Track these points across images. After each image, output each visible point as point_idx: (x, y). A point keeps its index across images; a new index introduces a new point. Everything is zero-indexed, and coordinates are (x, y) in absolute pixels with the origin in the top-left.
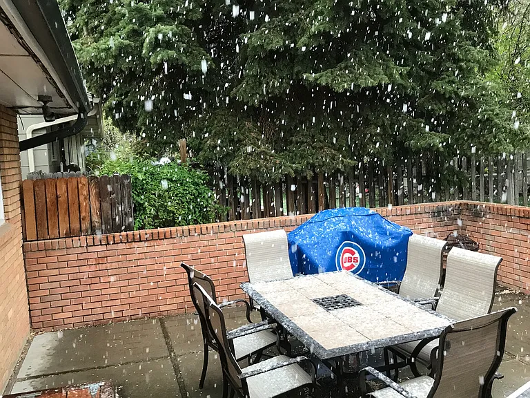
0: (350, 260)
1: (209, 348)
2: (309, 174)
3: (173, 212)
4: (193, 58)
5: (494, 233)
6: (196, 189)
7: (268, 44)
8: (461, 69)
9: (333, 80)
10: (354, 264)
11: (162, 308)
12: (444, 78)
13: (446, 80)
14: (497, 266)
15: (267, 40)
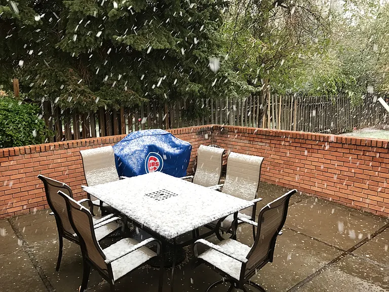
0: (153, 164)
1: (64, 239)
2: (117, 107)
3: (11, 136)
4: (24, 15)
5: (233, 143)
6: (30, 118)
7: (86, 11)
8: (209, 43)
9: (134, 42)
10: (156, 167)
11: (10, 211)
12: (200, 49)
13: (201, 50)
14: (261, 165)
15: (86, 8)
